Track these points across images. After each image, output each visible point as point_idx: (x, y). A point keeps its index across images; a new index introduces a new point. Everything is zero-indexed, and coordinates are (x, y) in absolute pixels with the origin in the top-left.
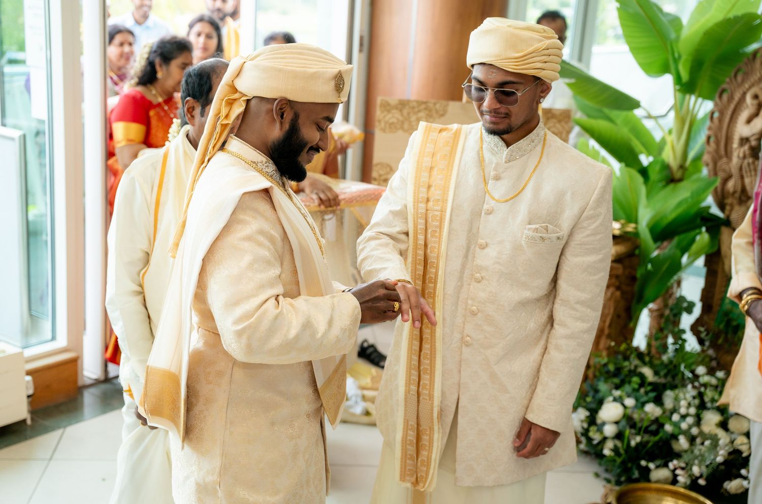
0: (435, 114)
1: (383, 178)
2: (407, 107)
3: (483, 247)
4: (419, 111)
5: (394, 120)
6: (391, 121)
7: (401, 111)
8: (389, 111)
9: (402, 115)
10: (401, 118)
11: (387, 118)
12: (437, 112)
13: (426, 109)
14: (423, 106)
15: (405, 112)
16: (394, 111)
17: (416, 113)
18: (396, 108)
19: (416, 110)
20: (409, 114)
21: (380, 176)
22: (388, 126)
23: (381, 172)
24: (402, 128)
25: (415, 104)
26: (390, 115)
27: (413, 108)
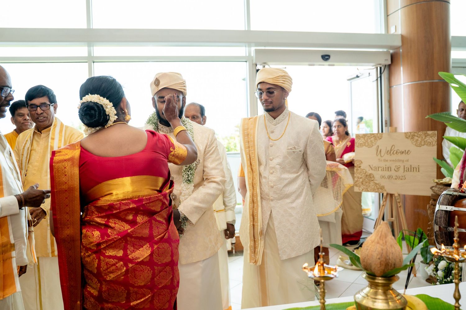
0: (377, 139)
1: (358, 166)
2: (367, 136)
3: (271, 160)
4: (371, 138)
5: (362, 142)
6: (360, 143)
7: (364, 138)
8: (360, 139)
9: (365, 140)
10: (364, 141)
11: (359, 142)
12: (378, 137)
13: (374, 136)
14: (373, 136)
15: (366, 138)
16: (362, 139)
17: (370, 139)
18: (362, 138)
19: (370, 137)
20: (367, 139)
21: (358, 165)
22: (359, 145)
23: (358, 164)
24: (365, 145)
25: (369, 135)
26: (360, 140)
27: (369, 136)
